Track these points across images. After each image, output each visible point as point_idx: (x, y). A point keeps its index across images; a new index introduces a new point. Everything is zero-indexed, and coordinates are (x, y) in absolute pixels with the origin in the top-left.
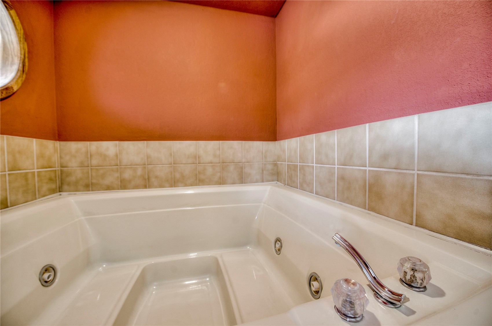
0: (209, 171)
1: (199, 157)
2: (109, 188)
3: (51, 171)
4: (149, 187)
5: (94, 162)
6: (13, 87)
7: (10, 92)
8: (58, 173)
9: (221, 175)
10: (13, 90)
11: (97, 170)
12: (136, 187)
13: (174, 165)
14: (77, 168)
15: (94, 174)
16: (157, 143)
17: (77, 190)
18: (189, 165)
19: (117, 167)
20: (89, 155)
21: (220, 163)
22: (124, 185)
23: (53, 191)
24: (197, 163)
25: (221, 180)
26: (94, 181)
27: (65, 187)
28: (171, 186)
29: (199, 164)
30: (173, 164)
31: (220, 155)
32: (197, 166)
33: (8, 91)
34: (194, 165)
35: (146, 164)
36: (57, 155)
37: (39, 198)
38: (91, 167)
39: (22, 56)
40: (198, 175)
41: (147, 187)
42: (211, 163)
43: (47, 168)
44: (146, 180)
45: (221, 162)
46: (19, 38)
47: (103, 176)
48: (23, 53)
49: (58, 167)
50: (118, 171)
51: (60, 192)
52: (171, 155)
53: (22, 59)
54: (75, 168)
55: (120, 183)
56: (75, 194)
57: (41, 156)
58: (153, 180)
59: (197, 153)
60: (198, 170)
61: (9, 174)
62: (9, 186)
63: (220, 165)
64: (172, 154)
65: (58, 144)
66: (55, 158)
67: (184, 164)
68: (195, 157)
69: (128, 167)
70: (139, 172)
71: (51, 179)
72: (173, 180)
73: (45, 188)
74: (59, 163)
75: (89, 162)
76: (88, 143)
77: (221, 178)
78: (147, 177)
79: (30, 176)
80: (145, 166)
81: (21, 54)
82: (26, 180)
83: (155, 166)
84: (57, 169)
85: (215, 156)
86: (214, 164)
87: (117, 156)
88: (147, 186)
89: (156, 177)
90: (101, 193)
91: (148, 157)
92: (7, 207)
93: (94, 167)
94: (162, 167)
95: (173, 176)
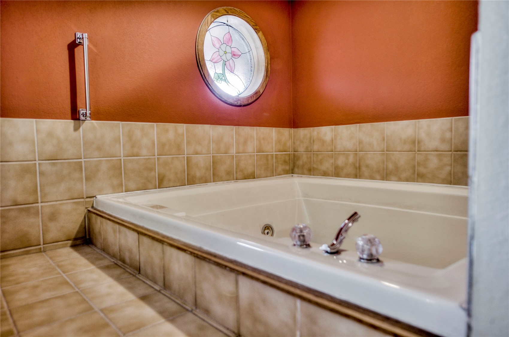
0: (433, 162)
1: (419, 143)
2: (325, 174)
3: (286, 154)
4: (359, 176)
5: (316, 147)
6: (260, 90)
7: (258, 95)
8: (292, 156)
9: (452, 171)
10: (260, 93)
11: (317, 155)
12: (348, 176)
13: (387, 152)
14: (304, 153)
15: (315, 159)
16: (369, 125)
17: (303, 174)
18: (406, 152)
19: (332, 152)
20: (312, 141)
21: (451, 151)
22: (337, 173)
23: (286, 172)
24: (416, 150)
25: (452, 177)
26: (315, 166)
27: (296, 170)
28: (383, 179)
29: (418, 152)
30: (385, 150)
31: (451, 139)
32: (416, 154)
33: (257, 95)
34: (411, 152)
35: (358, 150)
36: (292, 141)
37: (275, 176)
38: (313, 152)
39: (266, 65)
40: (416, 168)
41: (358, 177)
42: (437, 151)
43: (282, 152)
44: (357, 169)
45: (453, 150)
46: (264, 50)
47: (321, 162)
48: (267, 62)
49: (292, 152)
50: (332, 157)
51: (292, 173)
52: (384, 139)
53: (266, 66)
54: (302, 153)
55: (334, 170)
56: (301, 177)
57: (279, 141)
58: (364, 169)
59: (417, 137)
60: (416, 161)
61: (256, 155)
62: (256, 163)
63: (452, 154)
64: (385, 137)
65: (292, 130)
66: (289, 144)
67: (399, 151)
68: (414, 142)
69: (341, 153)
70: (351, 159)
71: (285, 162)
72: (385, 171)
73: (280, 168)
74: (293, 148)
75: (312, 147)
76: (312, 128)
77: (452, 175)
78: (358, 166)
79: (270, 157)
80: (357, 152)
81: (266, 63)
82: (267, 160)
83: (366, 152)
84: (291, 153)
85: (443, 140)
86: (441, 153)
87: (332, 141)
88: (358, 175)
89: (367, 166)
90: (319, 178)
91: (361, 142)
92: (255, 178)
93: (315, 153)
94: (374, 154)
95: (385, 167)
